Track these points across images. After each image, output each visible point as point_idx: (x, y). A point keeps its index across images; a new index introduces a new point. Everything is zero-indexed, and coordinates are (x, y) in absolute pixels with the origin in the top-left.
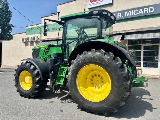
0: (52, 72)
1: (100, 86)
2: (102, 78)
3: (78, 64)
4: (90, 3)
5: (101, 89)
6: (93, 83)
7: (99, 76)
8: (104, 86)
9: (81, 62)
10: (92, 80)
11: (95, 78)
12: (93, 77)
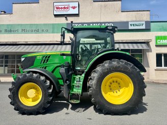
0: (67, 82)
1: (118, 91)
2: (119, 84)
3: (104, 73)
4: (56, 9)
5: (119, 93)
6: (111, 89)
7: (116, 82)
8: (122, 90)
9: (106, 71)
10: (110, 86)
11: (113, 84)
12: (111, 83)
